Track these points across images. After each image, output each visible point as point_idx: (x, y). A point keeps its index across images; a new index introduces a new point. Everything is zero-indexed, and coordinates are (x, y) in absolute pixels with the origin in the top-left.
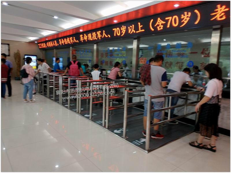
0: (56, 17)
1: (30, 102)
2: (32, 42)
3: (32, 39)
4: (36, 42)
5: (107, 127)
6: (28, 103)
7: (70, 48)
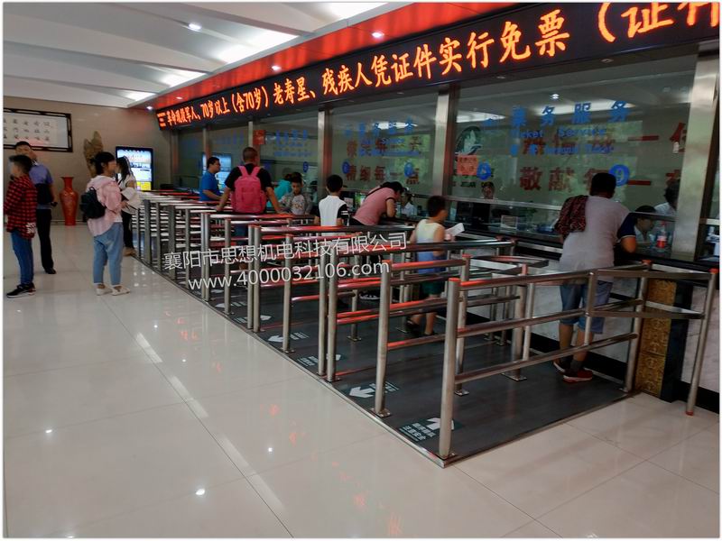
0: (194, 27)
1: (115, 292)
2: (138, 109)
3: (138, 97)
4: (150, 108)
5: (329, 377)
6: (109, 296)
7: (247, 125)
